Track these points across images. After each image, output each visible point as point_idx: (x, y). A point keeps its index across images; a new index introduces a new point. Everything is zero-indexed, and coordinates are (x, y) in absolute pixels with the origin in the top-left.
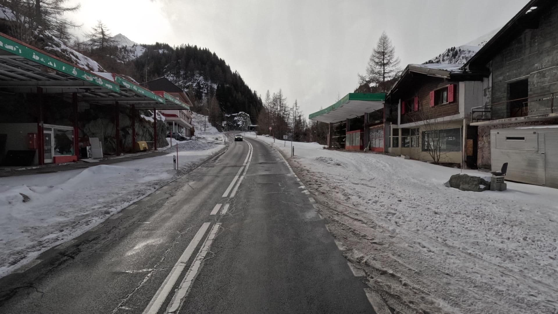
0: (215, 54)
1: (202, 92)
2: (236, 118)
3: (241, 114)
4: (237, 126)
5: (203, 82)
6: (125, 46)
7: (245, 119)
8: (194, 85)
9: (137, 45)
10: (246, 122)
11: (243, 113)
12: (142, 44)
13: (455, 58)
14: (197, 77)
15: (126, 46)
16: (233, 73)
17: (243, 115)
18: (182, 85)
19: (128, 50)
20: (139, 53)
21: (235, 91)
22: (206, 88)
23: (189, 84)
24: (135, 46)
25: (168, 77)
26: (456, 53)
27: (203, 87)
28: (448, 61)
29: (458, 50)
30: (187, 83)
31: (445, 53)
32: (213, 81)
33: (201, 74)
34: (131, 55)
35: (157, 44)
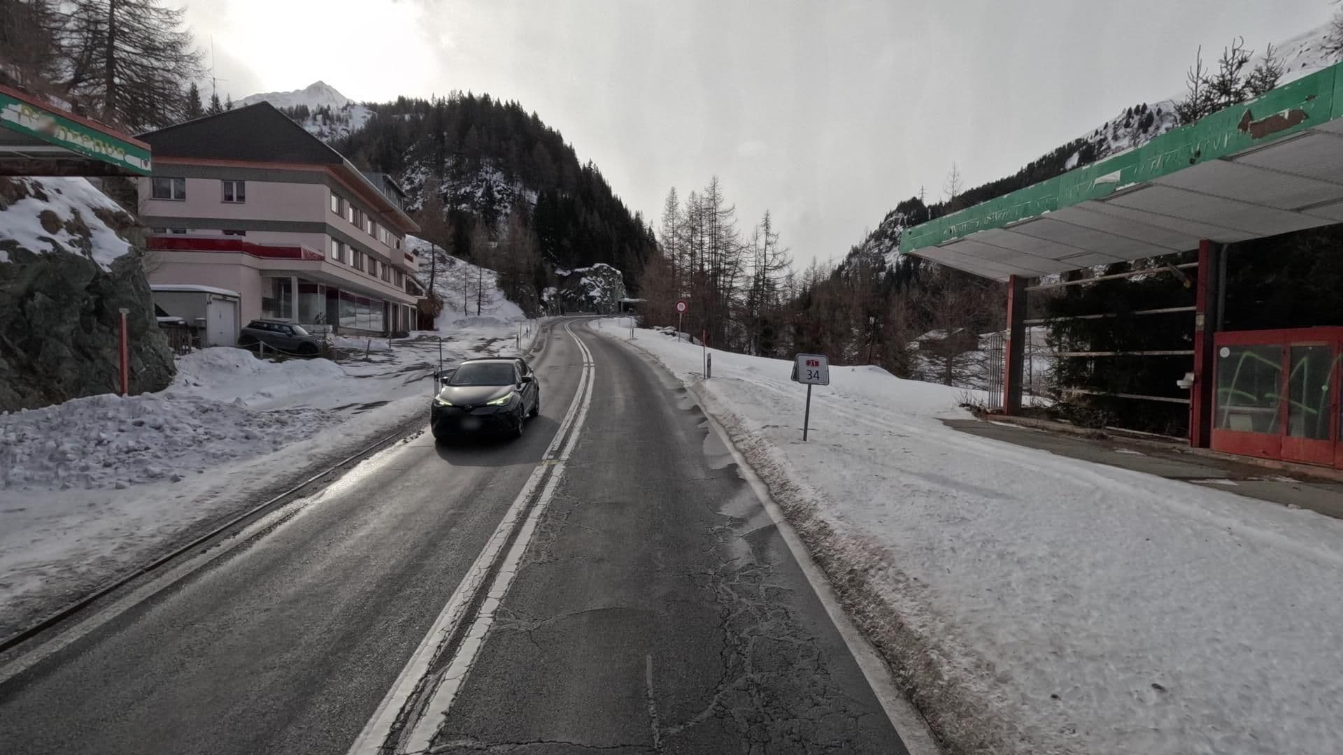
0: (535, 116)
1: (498, 212)
2: (584, 281)
3: (596, 269)
4: (587, 301)
5: (503, 185)
6: (326, 107)
7: (610, 284)
8: (479, 194)
9: (354, 105)
10: (611, 290)
11: (606, 266)
12: (367, 101)
13: (1145, 131)
14: (487, 173)
15: (329, 107)
16: (584, 167)
17: (605, 271)
18: (447, 193)
19: (333, 116)
20: (358, 122)
21: (584, 209)
22: (509, 202)
23: (465, 192)
24: (349, 106)
25: (413, 176)
26: (1150, 119)
27: (502, 198)
28: (1127, 138)
29: (1155, 113)
30: (461, 188)
31: (1121, 119)
32: (530, 184)
33: (497, 167)
34: (339, 128)
35: (401, 100)
